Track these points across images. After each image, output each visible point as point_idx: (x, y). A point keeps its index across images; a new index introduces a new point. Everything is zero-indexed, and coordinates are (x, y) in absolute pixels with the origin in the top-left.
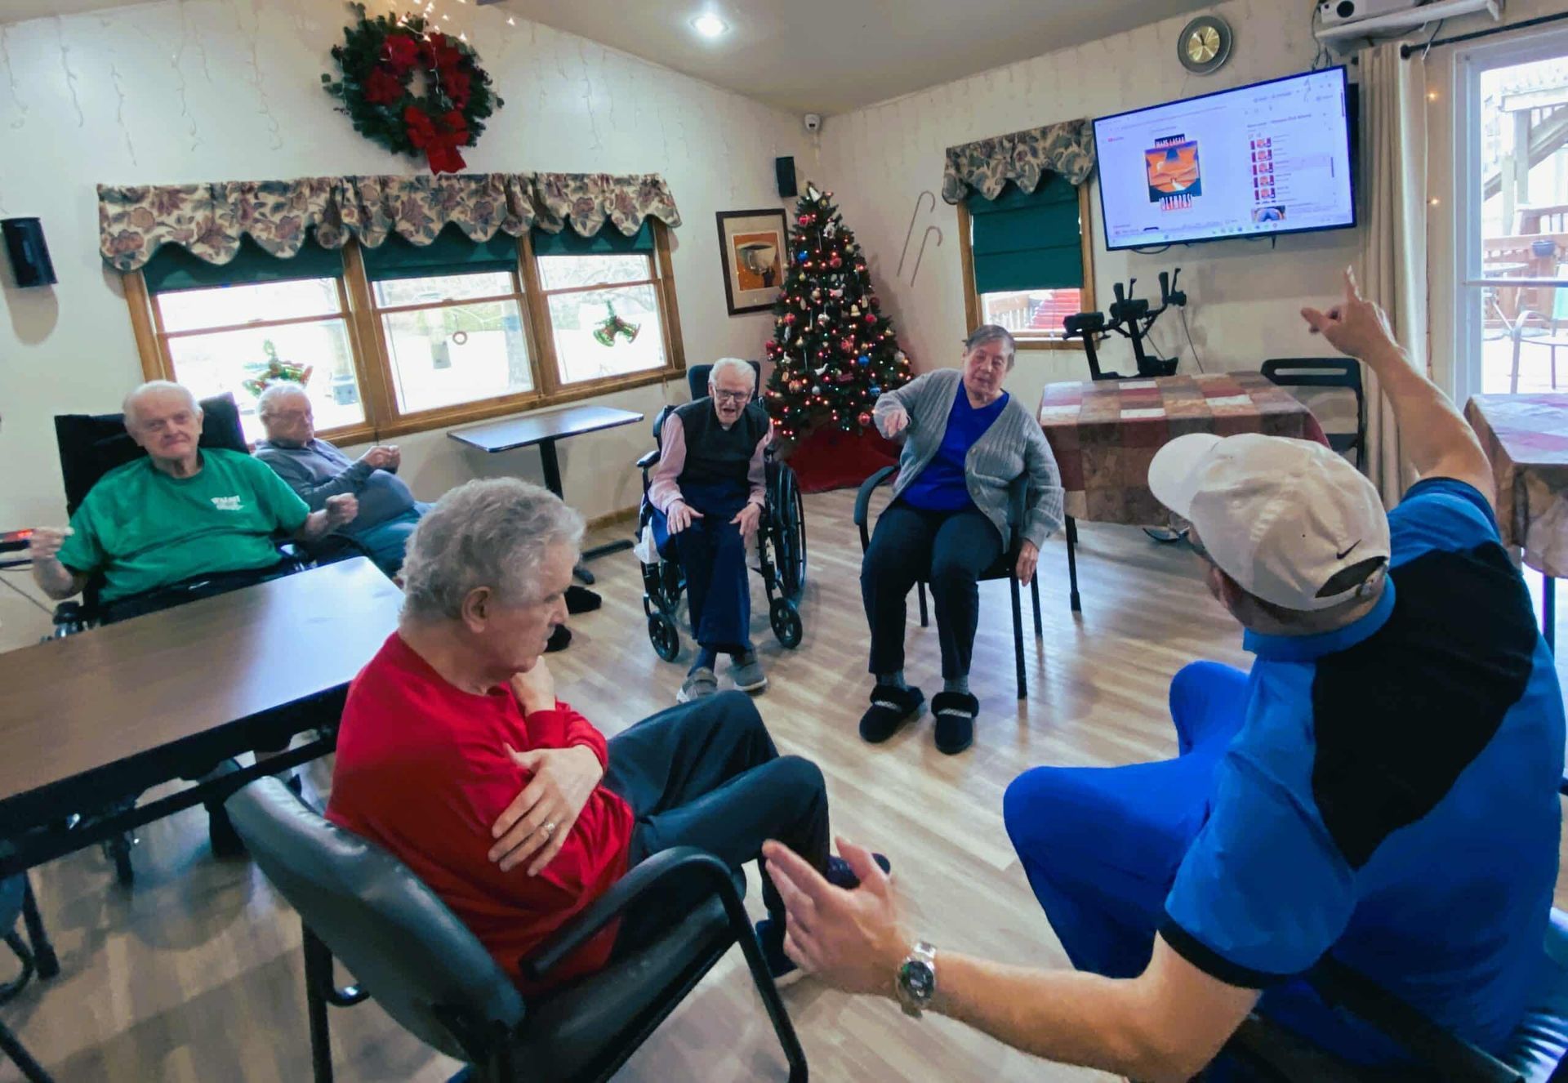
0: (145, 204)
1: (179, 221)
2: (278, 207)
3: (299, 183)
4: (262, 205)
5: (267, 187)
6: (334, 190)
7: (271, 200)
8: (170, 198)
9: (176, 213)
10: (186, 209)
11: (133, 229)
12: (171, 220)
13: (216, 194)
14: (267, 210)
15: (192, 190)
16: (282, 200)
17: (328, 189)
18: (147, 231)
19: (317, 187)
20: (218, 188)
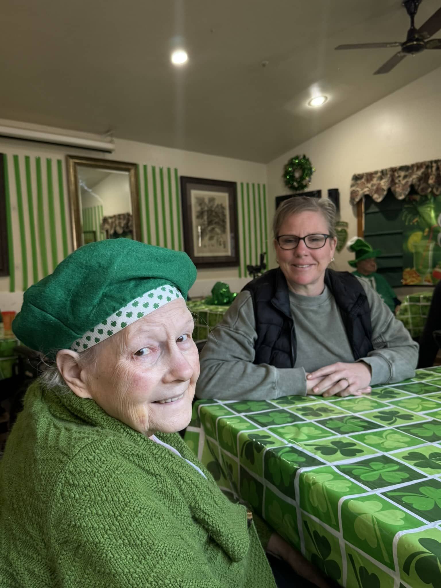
0: (363, 180)
1: (372, 186)
2: (405, 177)
3: (413, 166)
4: (399, 176)
5: (402, 168)
6: (427, 167)
7: (402, 174)
8: (370, 176)
9: (372, 182)
10: (375, 181)
11: (358, 189)
12: (369, 185)
13: (383, 173)
14: (401, 179)
15: (376, 173)
16: (407, 173)
17: (424, 167)
18: (362, 189)
19: (419, 166)
20: (385, 172)
